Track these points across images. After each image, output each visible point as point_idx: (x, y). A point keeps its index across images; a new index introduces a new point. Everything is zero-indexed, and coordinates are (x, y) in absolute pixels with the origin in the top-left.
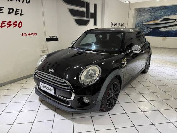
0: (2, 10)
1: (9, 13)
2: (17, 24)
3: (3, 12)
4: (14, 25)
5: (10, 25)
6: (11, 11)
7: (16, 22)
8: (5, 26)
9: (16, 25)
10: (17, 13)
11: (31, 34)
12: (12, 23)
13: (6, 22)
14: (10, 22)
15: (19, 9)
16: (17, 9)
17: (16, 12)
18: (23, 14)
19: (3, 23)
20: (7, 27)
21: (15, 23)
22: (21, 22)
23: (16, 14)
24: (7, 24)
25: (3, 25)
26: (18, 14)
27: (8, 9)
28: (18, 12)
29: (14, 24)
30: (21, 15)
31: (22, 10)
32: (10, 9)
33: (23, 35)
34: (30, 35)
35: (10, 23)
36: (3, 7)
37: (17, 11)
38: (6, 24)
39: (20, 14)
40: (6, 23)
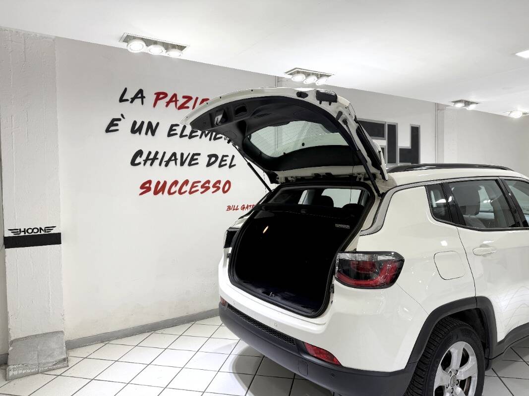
0: (197, 159)
1: (209, 165)
2: (221, 186)
3: (197, 163)
4: (215, 189)
5: (208, 188)
7: (219, 182)
8: (197, 190)
9: (218, 188)
11: (246, 206)
12: (211, 185)
13: (200, 182)
14: (208, 182)
15: (227, 156)
16: (224, 156)
18: (235, 165)
19: (195, 185)
20: (202, 193)
21: (218, 185)
22: (228, 182)
23: (220, 166)
24: (202, 187)
25: (194, 189)
28: (226, 160)
29: (214, 186)
30: (231, 166)
31: (233, 156)
32: (210, 156)
33: (229, 208)
34: (244, 208)
35: (207, 185)
36: (199, 154)
38: (199, 188)
39: (228, 165)
40: (200, 185)
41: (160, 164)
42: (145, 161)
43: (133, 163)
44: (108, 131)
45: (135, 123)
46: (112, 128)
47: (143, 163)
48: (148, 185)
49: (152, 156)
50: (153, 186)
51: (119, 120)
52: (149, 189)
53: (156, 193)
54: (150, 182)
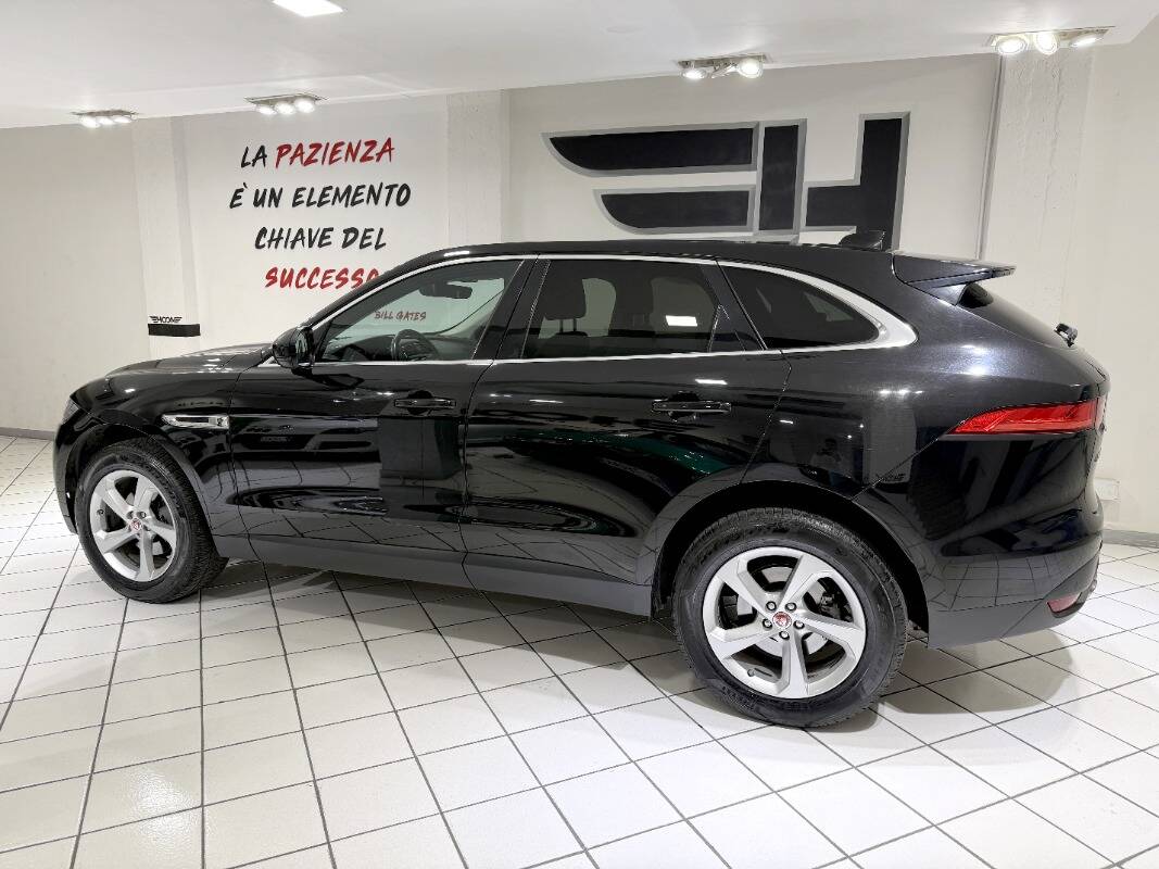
0: (329, 237)
1: (345, 245)
2: (364, 277)
3: (330, 243)
4: (356, 282)
5: (345, 281)
6: (351, 236)
7: (361, 271)
8: (331, 283)
9: (359, 281)
10: (366, 242)
11: (404, 314)
12: (349, 276)
13: (333, 271)
14: (345, 271)
15: (372, 230)
16: (366, 231)
17: (364, 237)
18: (384, 244)
19: (328, 275)
20: (337, 287)
21: (359, 276)
22: (374, 272)
23: (362, 246)
24: (338, 278)
25: (326, 282)
26: (370, 244)
27: (344, 231)
28: (370, 237)
29: (353, 278)
30: (378, 247)
31: (381, 231)
32: (347, 232)
35: (344, 276)
36: (331, 229)
37: (368, 234)
38: (333, 280)
39: (374, 244)
40: (334, 275)
41: (285, 246)
42: (270, 242)
43: (258, 246)
44: (232, 206)
45: (257, 192)
46: (236, 202)
47: (267, 244)
48: (273, 274)
49: (276, 236)
50: (279, 276)
51: (241, 190)
52: (274, 280)
53: (283, 285)
54: (275, 270)
